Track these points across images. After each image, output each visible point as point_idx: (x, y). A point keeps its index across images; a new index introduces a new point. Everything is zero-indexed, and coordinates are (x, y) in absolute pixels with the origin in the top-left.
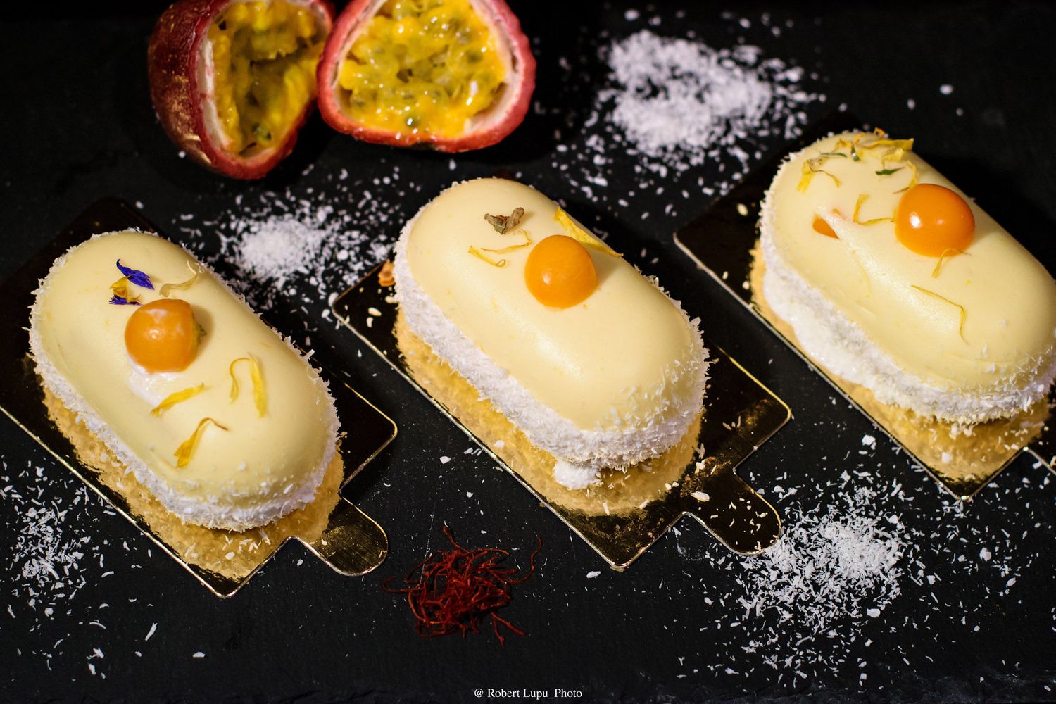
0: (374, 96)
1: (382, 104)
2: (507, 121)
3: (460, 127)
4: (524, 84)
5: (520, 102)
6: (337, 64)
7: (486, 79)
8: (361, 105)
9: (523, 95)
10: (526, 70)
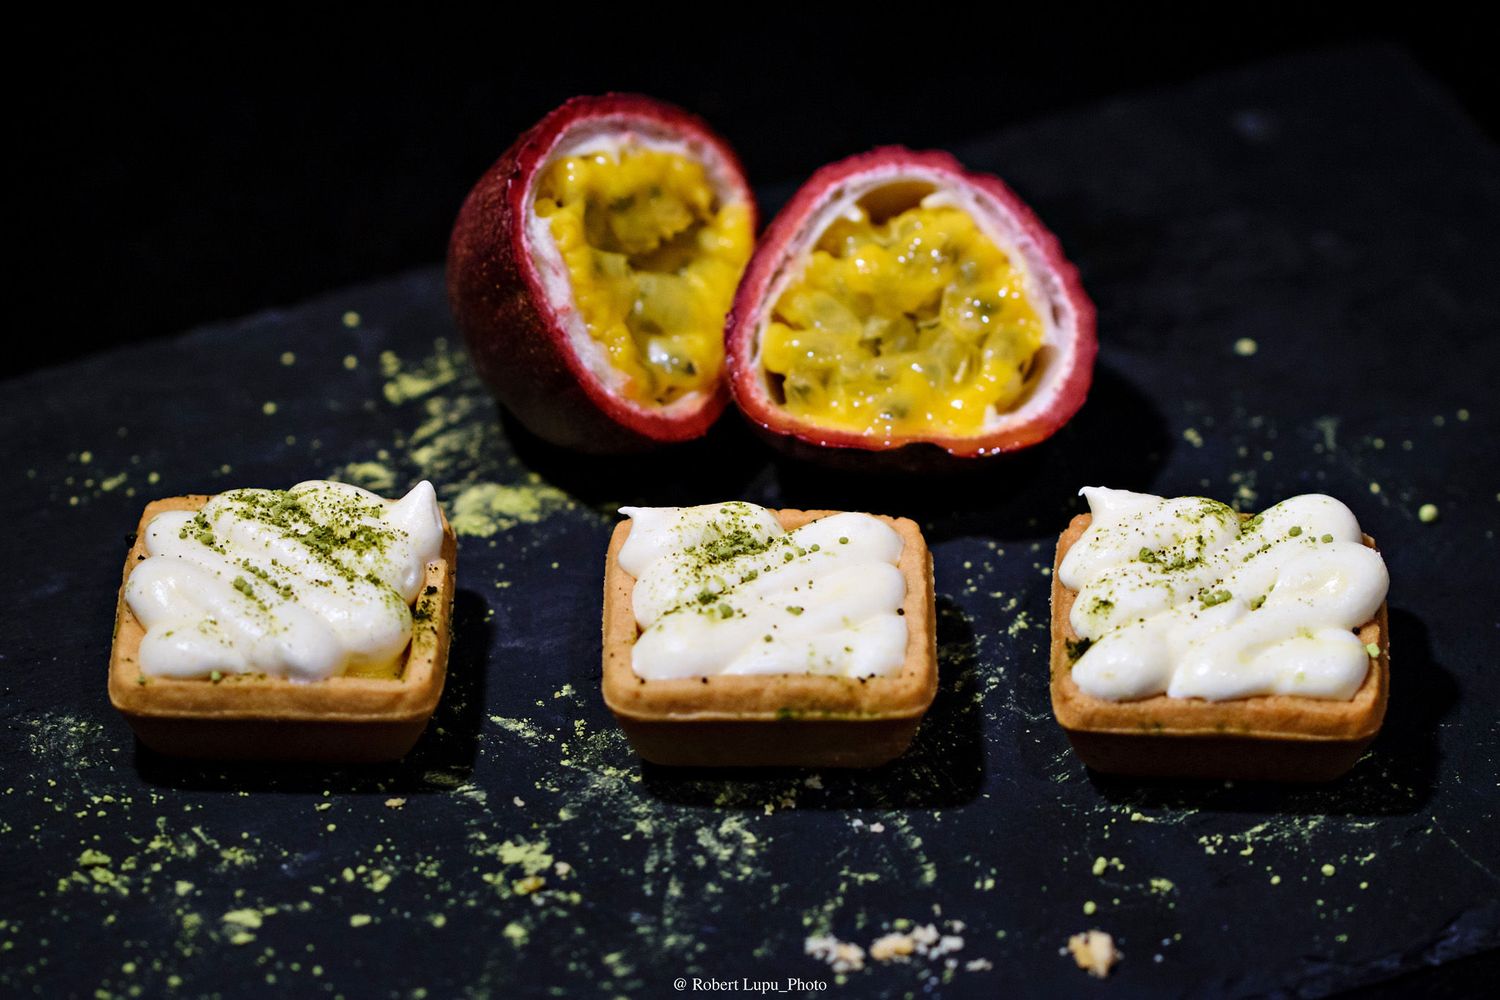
0: (826, 378)
1: (841, 391)
2: (1057, 405)
3: (979, 418)
4: (1080, 344)
5: (1076, 373)
6: (757, 328)
7: (1013, 341)
8: (803, 392)
9: (1079, 362)
10: (1079, 321)
